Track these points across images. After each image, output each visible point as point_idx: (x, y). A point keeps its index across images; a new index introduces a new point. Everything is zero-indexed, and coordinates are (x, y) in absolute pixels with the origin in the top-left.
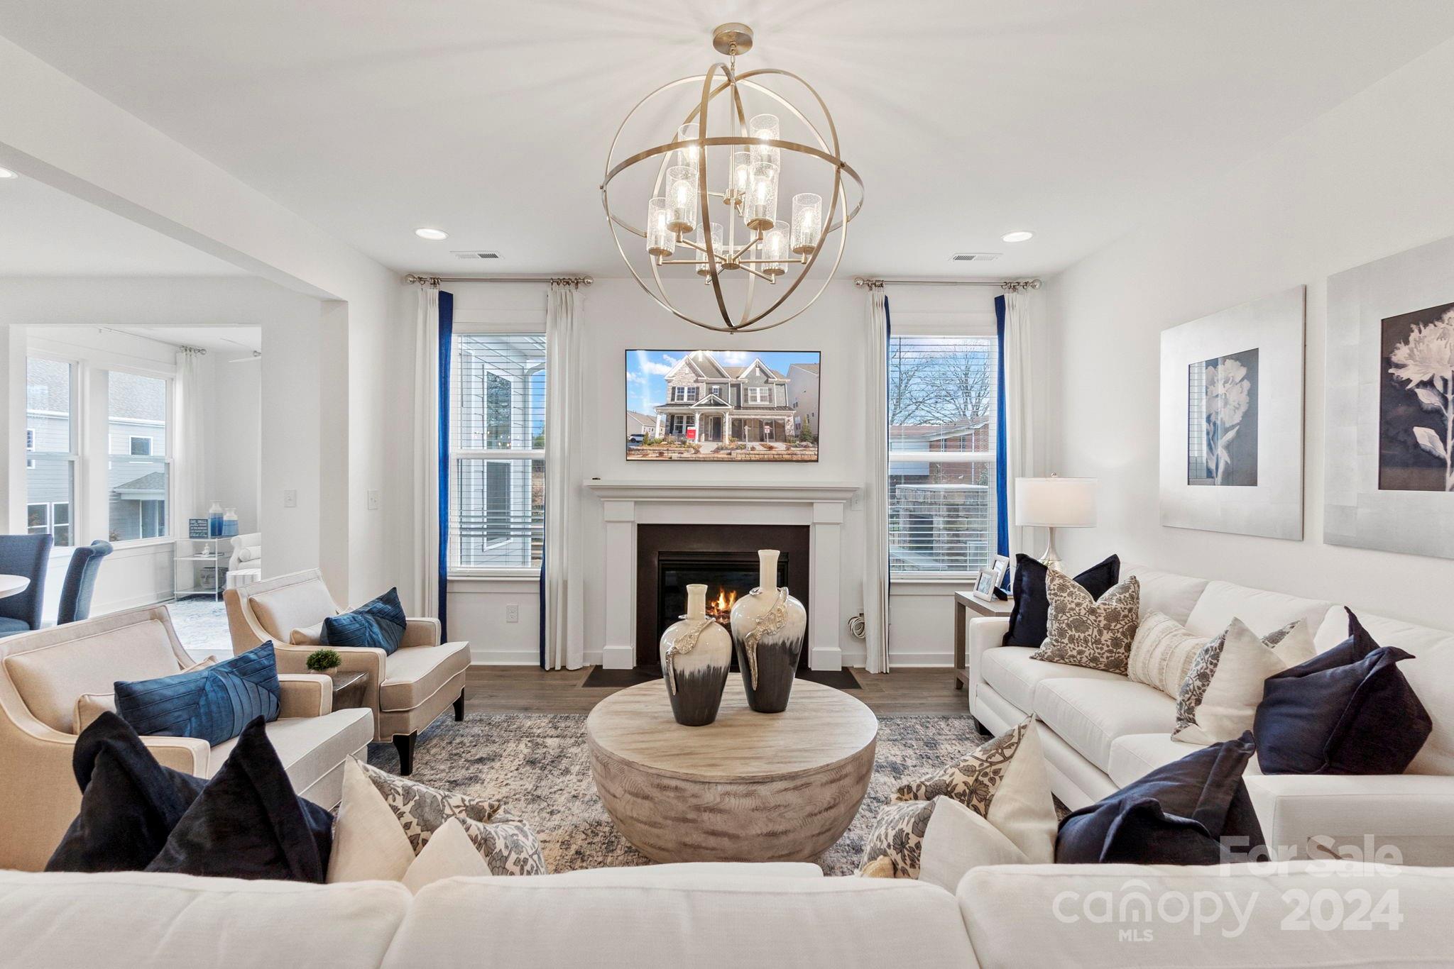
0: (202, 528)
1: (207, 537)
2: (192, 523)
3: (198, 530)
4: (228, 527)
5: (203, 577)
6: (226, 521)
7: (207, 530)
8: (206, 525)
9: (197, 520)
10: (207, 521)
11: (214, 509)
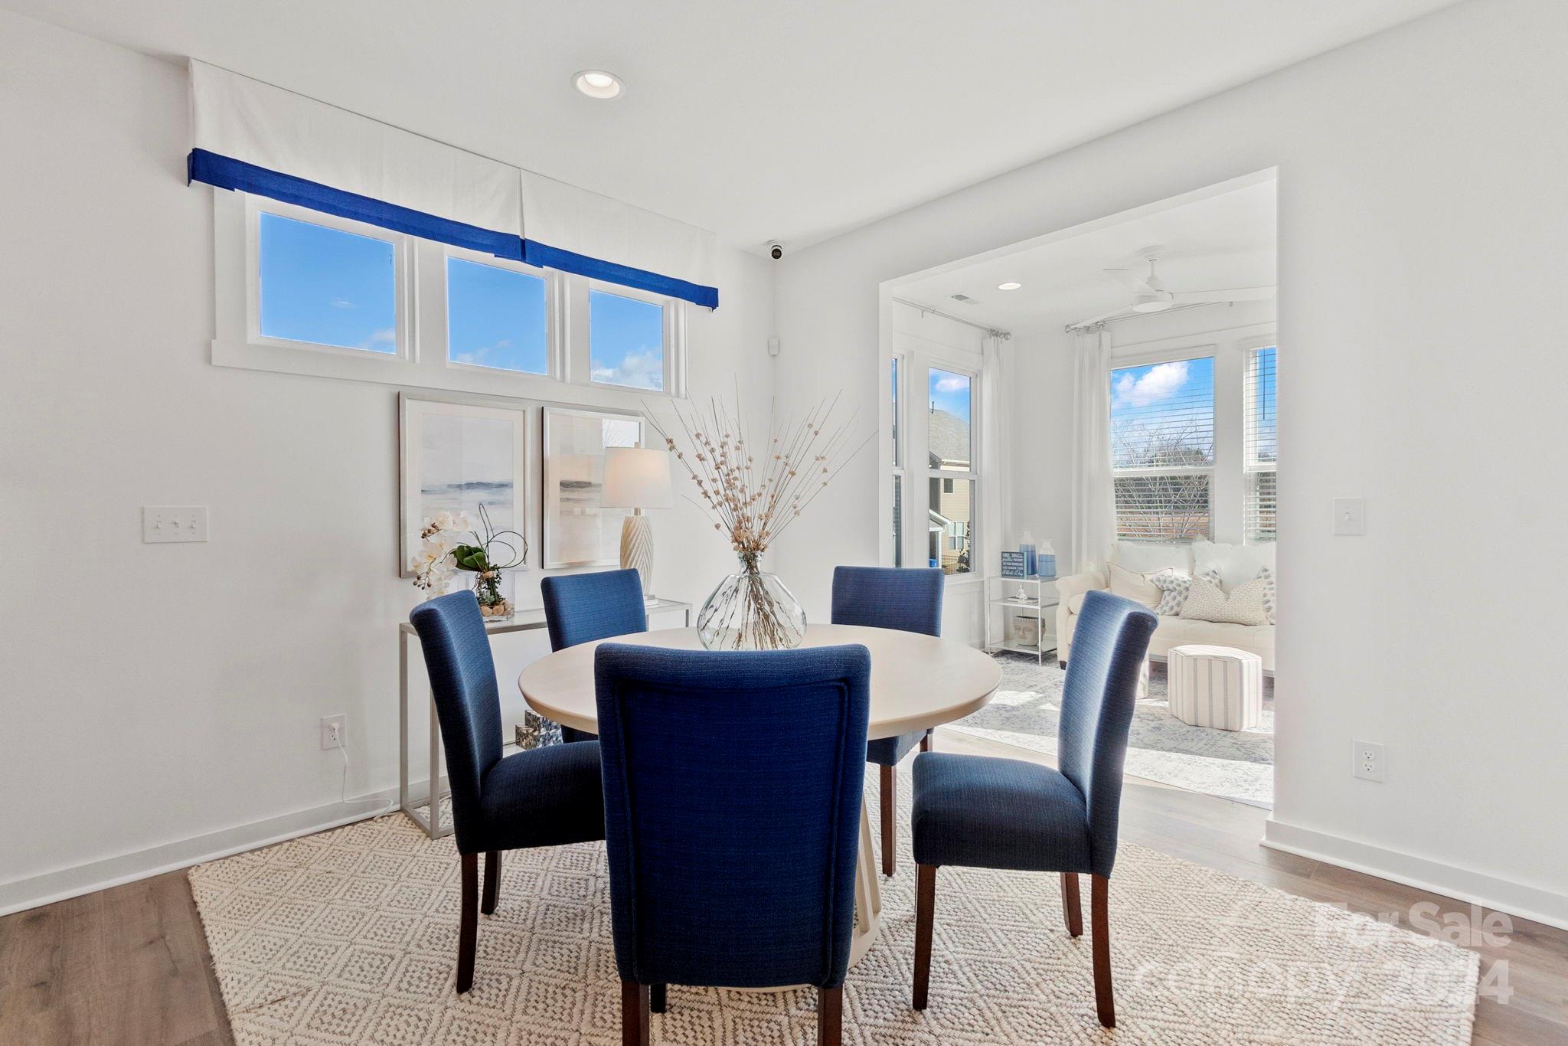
0: (1016, 564)
1: (1023, 576)
2: (1006, 558)
3: (1011, 566)
4: (1044, 563)
5: (1018, 629)
6: (1042, 555)
7: (1023, 567)
8: (1021, 560)
9: (1011, 553)
10: (1023, 554)
11: (1028, 540)
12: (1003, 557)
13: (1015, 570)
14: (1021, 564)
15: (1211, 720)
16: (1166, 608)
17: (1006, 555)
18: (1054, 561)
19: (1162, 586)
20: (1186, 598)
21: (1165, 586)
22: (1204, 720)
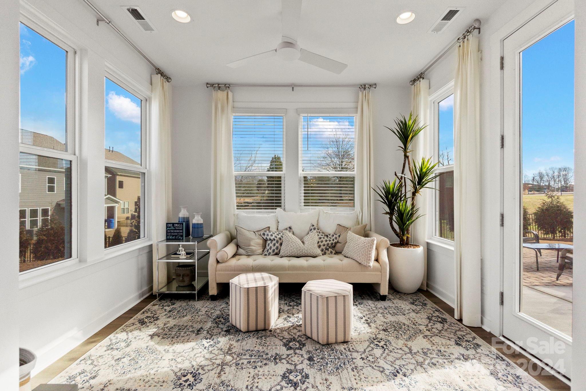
0: (177, 231)
1: (183, 239)
2: (169, 227)
3: (174, 233)
4: (196, 229)
5: (178, 275)
6: (195, 224)
7: (183, 233)
8: (181, 228)
9: (173, 224)
10: (183, 224)
11: (183, 213)
12: (167, 227)
13: (176, 236)
14: (181, 231)
15: (336, 338)
16: (270, 251)
17: (170, 225)
18: (203, 227)
19: (266, 238)
20: (281, 244)
21: (268, 238)
22: (332, 340)
